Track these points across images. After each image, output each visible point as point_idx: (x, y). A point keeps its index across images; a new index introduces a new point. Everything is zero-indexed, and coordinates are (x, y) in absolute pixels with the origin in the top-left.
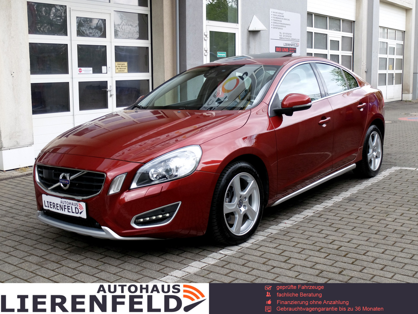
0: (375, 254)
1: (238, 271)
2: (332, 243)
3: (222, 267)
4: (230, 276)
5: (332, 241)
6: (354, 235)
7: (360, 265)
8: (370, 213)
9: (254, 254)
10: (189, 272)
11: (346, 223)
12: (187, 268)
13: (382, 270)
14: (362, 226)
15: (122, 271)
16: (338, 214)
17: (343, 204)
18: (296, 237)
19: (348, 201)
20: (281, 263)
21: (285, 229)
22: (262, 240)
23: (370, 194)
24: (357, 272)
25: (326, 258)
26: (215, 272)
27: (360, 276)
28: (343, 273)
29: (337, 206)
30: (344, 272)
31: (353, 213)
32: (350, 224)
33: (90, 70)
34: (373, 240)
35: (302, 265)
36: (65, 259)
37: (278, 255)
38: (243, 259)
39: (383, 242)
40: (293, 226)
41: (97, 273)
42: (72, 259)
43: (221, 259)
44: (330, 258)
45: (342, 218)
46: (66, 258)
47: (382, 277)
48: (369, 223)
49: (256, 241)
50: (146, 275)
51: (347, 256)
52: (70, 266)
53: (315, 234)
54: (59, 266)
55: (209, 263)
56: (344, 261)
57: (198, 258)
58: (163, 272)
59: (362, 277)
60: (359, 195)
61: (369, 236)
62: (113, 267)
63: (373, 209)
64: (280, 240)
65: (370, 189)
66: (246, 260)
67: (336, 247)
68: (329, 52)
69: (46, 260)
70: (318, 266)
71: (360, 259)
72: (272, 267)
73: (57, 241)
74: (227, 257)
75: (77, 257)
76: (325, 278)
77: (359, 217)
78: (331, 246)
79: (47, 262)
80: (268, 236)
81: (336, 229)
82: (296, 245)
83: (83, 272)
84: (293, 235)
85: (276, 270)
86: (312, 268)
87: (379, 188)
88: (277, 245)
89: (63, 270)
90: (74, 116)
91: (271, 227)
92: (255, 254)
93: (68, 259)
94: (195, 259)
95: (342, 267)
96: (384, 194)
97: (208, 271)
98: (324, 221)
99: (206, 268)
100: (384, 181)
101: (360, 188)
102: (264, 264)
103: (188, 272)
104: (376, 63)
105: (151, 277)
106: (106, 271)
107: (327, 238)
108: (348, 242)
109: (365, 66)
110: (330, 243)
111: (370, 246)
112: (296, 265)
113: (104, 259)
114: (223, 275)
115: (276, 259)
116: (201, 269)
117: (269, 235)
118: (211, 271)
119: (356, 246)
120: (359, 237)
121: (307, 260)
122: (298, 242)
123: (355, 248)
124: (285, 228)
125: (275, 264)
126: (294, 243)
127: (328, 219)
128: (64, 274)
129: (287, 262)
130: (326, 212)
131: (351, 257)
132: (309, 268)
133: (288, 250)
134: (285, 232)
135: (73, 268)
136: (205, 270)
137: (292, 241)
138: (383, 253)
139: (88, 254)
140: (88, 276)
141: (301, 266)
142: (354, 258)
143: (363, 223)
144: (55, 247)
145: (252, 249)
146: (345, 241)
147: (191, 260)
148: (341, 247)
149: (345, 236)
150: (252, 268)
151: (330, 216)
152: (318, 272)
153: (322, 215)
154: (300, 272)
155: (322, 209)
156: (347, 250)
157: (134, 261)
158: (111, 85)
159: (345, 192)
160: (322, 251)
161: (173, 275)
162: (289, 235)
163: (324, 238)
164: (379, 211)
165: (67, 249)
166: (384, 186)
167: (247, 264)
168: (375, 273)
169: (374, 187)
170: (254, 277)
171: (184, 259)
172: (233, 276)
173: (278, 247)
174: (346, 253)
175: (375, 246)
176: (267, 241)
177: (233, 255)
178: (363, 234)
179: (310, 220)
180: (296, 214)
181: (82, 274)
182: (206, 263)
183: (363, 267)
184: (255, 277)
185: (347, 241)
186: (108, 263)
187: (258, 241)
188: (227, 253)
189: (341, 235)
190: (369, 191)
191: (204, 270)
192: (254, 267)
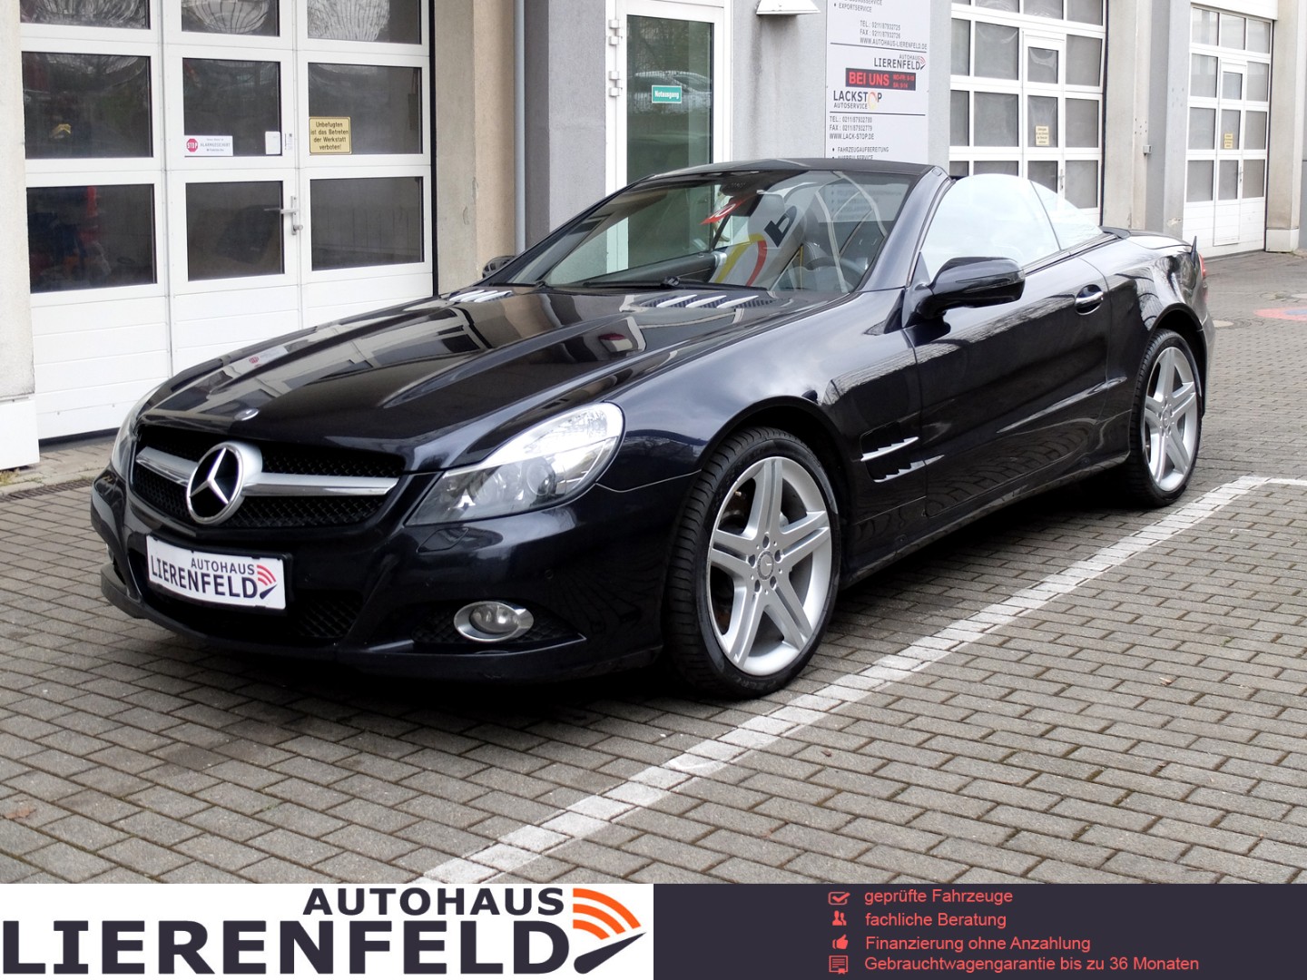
0: (1190, 774)
1: (735, 832)
2: (1047, 736)
3: (681, 815)
4: (706, 848)
5: (1048, 727)
6: (1118, 706)
7: (1142, 808)
8: (1171, 634)
9: (786, 772)
10: (570, 833)
11: (1091, 666)
12: (560, 818)
13: (1215, 825)
14: (1144, 676)
15: (343, 828)
16: (1063, 635)
17: (1079, 601)
18: (926, 713)
19: (1094, 592)
20: (879, 802)
21: (888, 688)
22: (811, 726)
23: (1168, 568)
24: (1131, 833)
25: (1028, 786)
26: (655, 834)
27: (1141, 849)
28: (1085, 837)
29: (1060, 610)
30: (1089, 832)
31: (1113, 632)
32: (1102, 671)
33: (223, 142)
34: (1184, 725)
35: (949, 809)
36: (150, 788)
37: (869, 774)
38: (750, 789)
39: (1217, 730)
40: (913, 677)
41: (260, 835)
42: (171, 786)
43: (674, 789)
44: (1042, 787)
45: (1077, 649)
46: (151, 781)
47: (1218, 849)
48: (1168, 668)
49: (793, 728)
50: (425, 841)
51: (1097, 779)
52: (166, 810)
53: (990, 705)
54: (129, 809)
55: (637, 803)
56: (1088, 798)
57: (596, 784)
58: (481, 832)
59: (1149, 849)
60: (1133, 572)
61: (1169, 713)
62: (312, 813)
63: (1180, 618)
64: (872, 725)
65: (1168, 550)
66: (760, 794)
67: (1061, 748)
68: (1025, 87)
69: (84, 788)
70: (1001, 815)
71: (1142, 790)
72: (849, 817)
73: (119, 725)
74: (696, 783)
75: (192, 781)
76: (1026, 853)
77: (1134, 645)
78: (1043, 745)
79: (88, 795)
80: (833, 711)
81: (1059, 687)
82: (925, 741)
83: (212, 830)
84: (917, 707)
85: (861, 827)
86: (983, 821)
87: (1198, 547)
88: (862, 743)
89: (144, 822)
90: (172, 298)
91: (839, 681)
92: (789, 772)
93: (158, 787)
94: (588, 789)
95: (1083, 817)
96: (1215, 570)
97: (635, 828)
98: (1015, 659)
99: (626, 818)
100: (1213, 525)
101: (1136, 548)
102: (820, 805)
103: (565, 831)
104: (1179, 126)
105: (440, 848)
106: (290, 828)
107: (1027, 716)
108: (1101, 732)
109: (1145, 136)
110: (1041, 736)
111: (1173, 746)
112: (927, 810)
113: (280, 788)
114: (684, 842)
115: (861, 791)
116: (609, 821)
117: (834, 707)
118: (642, 830)
119: (1127, 744)
120: (1136, 713)
121: (965, 792)
122: (934, 730)
123: (1126, 752)
124: (889, 684)
125: (859, 805)
126: (919, 734)
127: (1030, 652)
128: (148, 837)
129: (899, 798)
130: (1023, 630)
131: (1111, 783)
132: (973, 819)
133: (902, 759)
134: (889, 697)
135: (178, 816)
136: (623, 825)
137: (913, 729)
138: (1217, 769)
139: (229, 770)
140: (229, 844)
141: (946, 813)
142: (1121, 788)
143: (1149, 668)
144: (115, 744)
145: (778, 755)
146: (1089, 728)
147: (576, 792)
148: (1078, 747)
149: (1088, 712)
150: (780, 819)
151: (1038, 645)
152: (1001, 833)
153: (1011, 638)
154: (943, 832)
155: (1009, 620)
156: (1098, 760)
157: (381, 796)
158: (293, 195)
159: (1086, 560)
160: (1014, 763)
161: (514, 843)
162: (901, 709)
163: (1020, 717)
164: (1201, 627)
165: (155, 753)
166: (1215, 542)
167: (762, 806)
168: (1192, 839)
169: (1181, 546)
170: (787, 852)
171: (551, 786)
172: (718, 848)
173: (867, 747)
174: (1096, 768)
175: (1191, 747)
176: (828, 729)
177: (714, 774)
178: (1149, 706)
179: (968, 656)
180: (924, 636)
181: (207, 840)
182: (623, 802)
183: (1153, 817)
184: (790, 849)
185: (1097, 728)
186: (293, 800)
187: (799, 728)
188: (695, 766)
189: (1075, 707)
190: (1167, 559)
191: (619, 827)
192: (786, 815)
